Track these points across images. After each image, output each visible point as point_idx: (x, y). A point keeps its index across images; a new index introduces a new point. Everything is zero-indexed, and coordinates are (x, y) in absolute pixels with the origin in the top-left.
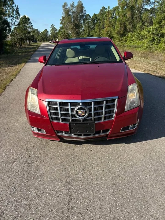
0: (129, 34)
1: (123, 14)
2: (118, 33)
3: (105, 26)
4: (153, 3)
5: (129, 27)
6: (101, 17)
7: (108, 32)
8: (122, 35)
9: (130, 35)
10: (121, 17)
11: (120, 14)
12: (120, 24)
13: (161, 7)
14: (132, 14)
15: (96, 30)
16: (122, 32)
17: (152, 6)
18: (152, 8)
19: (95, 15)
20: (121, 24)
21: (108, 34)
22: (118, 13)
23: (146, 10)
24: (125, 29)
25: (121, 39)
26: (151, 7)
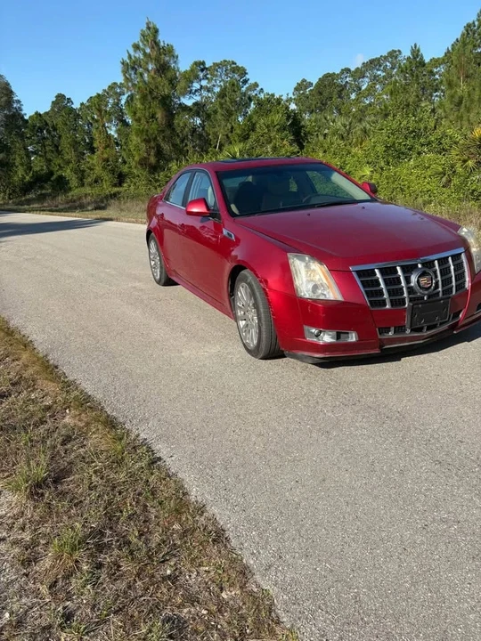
0: (173, 165)
1: (147, 114)
2: (143, 163)
3: (95, 145)
4: (196, 91)
5: (166, 147)
6: (59, 121)
7: (108, 161)
8: (154, 169)
9: (175, 167)
10: (143, 121)
11: (138, 115)
12: (145, 140)
13: (223, 101)
14: (166, 116)
15: (66, 157)
16: (153, 160)
17: (197, 98)
18: (196, 104)
19: (40, 115)
20: (147, 141)
21: (108, 165)
22: (135, 113)
23: (184, 108)
24: (159, 153)
25: (154, 178)
26: (194, 101)
